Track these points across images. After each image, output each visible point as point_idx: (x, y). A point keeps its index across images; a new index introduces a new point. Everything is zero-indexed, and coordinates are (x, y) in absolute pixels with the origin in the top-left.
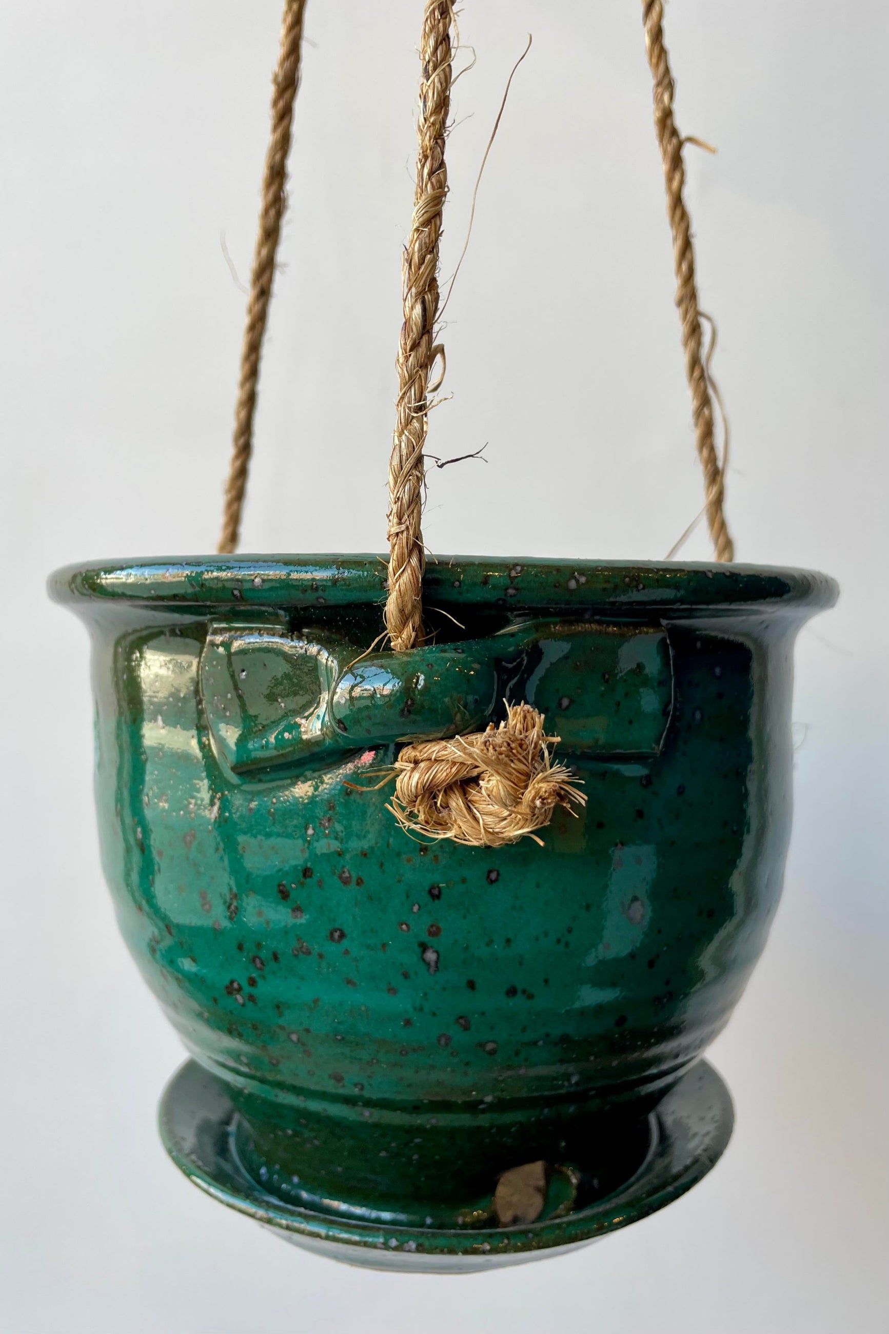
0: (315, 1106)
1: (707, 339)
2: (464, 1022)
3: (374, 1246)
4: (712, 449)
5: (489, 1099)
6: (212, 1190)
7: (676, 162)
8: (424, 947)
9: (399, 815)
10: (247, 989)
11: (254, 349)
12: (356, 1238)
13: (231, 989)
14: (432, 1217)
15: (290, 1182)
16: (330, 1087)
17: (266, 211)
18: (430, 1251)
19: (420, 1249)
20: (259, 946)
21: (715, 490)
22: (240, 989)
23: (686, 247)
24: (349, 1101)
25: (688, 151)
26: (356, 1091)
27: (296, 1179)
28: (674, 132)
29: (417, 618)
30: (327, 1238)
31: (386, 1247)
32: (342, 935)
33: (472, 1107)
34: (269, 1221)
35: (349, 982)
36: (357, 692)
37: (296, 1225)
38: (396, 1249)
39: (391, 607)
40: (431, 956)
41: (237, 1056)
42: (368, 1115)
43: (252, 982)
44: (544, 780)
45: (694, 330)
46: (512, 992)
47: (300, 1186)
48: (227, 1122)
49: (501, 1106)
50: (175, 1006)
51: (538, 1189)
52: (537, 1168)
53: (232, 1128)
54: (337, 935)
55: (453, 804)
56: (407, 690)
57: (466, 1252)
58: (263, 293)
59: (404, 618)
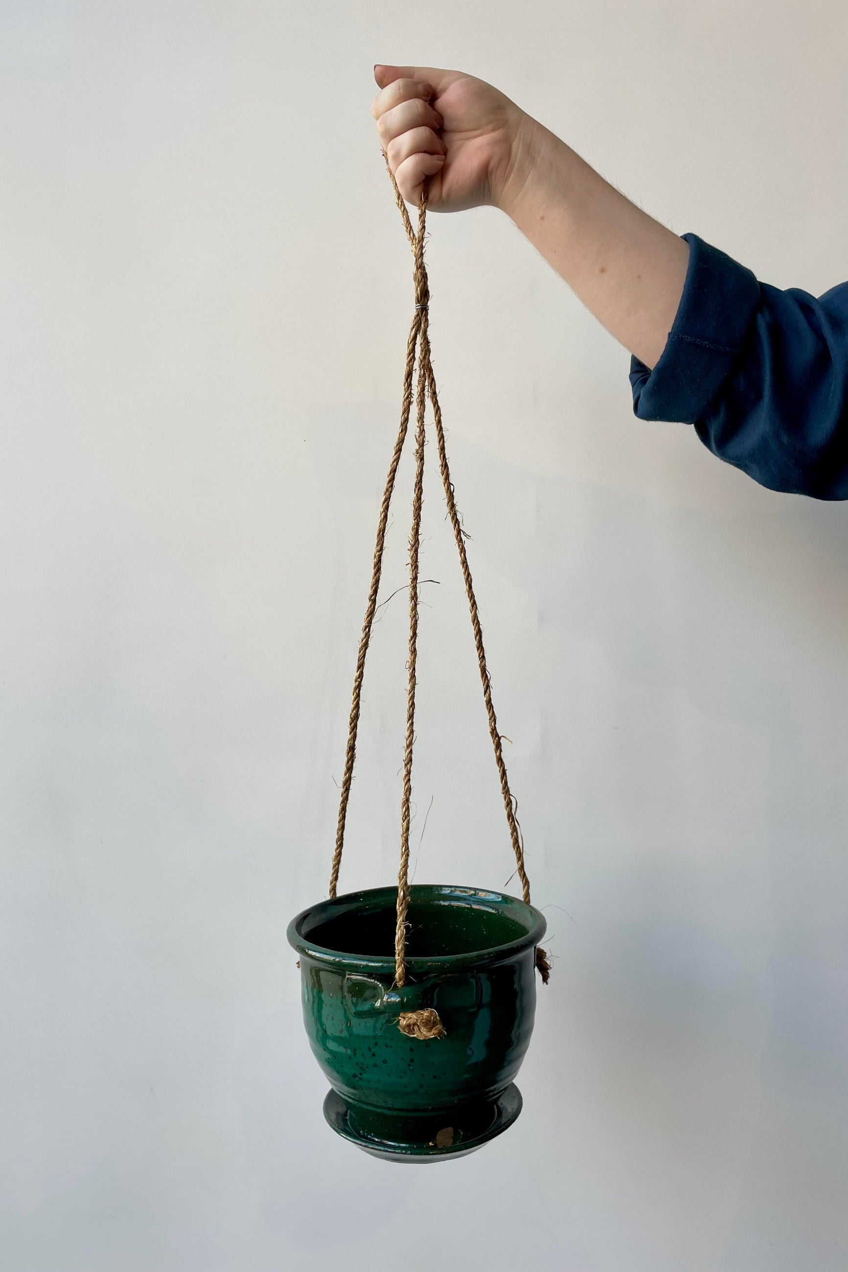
0: (379, 1110)
1: (514, 807)
2: (422, 1086)
3: (398, 1153)
4: (519, 847)
5: (430, 1108)
6: (348, 1137)
7: (498, 746)
8: (409, 1065)
9: (401, 1030)
10: (359, 1076)
11: (344, 810)
12: (393, 1151)
13: (355, 1076)
14: (416, 1145)
15: (371, 1135)
16: (383, 1104)
17: (348, 762)
18: (414, 1154)
19: (411, 1154)
20: (363, 1064)
21: (520, 863)
22: (357, 1076)
23: (504, 774)
24: (389, 1109)
25: (502, 740)
26: (391, 1106)
27: (372, 1134)
28: (497, 735)
29: (404, 979)
30: (384, 1151)
31: (402, 1153)
32: (386, 1062)
33: (425, 1110)
34: (366, 1146)
35: (389, 1075)
36: (389, 1000)
37: (375, 1147)
38: (404, 1154)
39: (397, 976)
40: (411, 1068)
41: (353, 1094)
42: (395, 1113)
43: (361, 1074)
44: (435, 1029)
45: (509, 804)
46: (435, 1077)
47: (374, 1136)
48: (346, 1115)
49: (433, 1110)
50: (335, 1079)
51: (452, 1137)
52: (450, 1129)
53: (348, 1118)
54: (385, 1061)
55: (415, 1028)
56: (402, 1001)
57: (425, 1154)
58: (347, 790)
59: (400, 980)
